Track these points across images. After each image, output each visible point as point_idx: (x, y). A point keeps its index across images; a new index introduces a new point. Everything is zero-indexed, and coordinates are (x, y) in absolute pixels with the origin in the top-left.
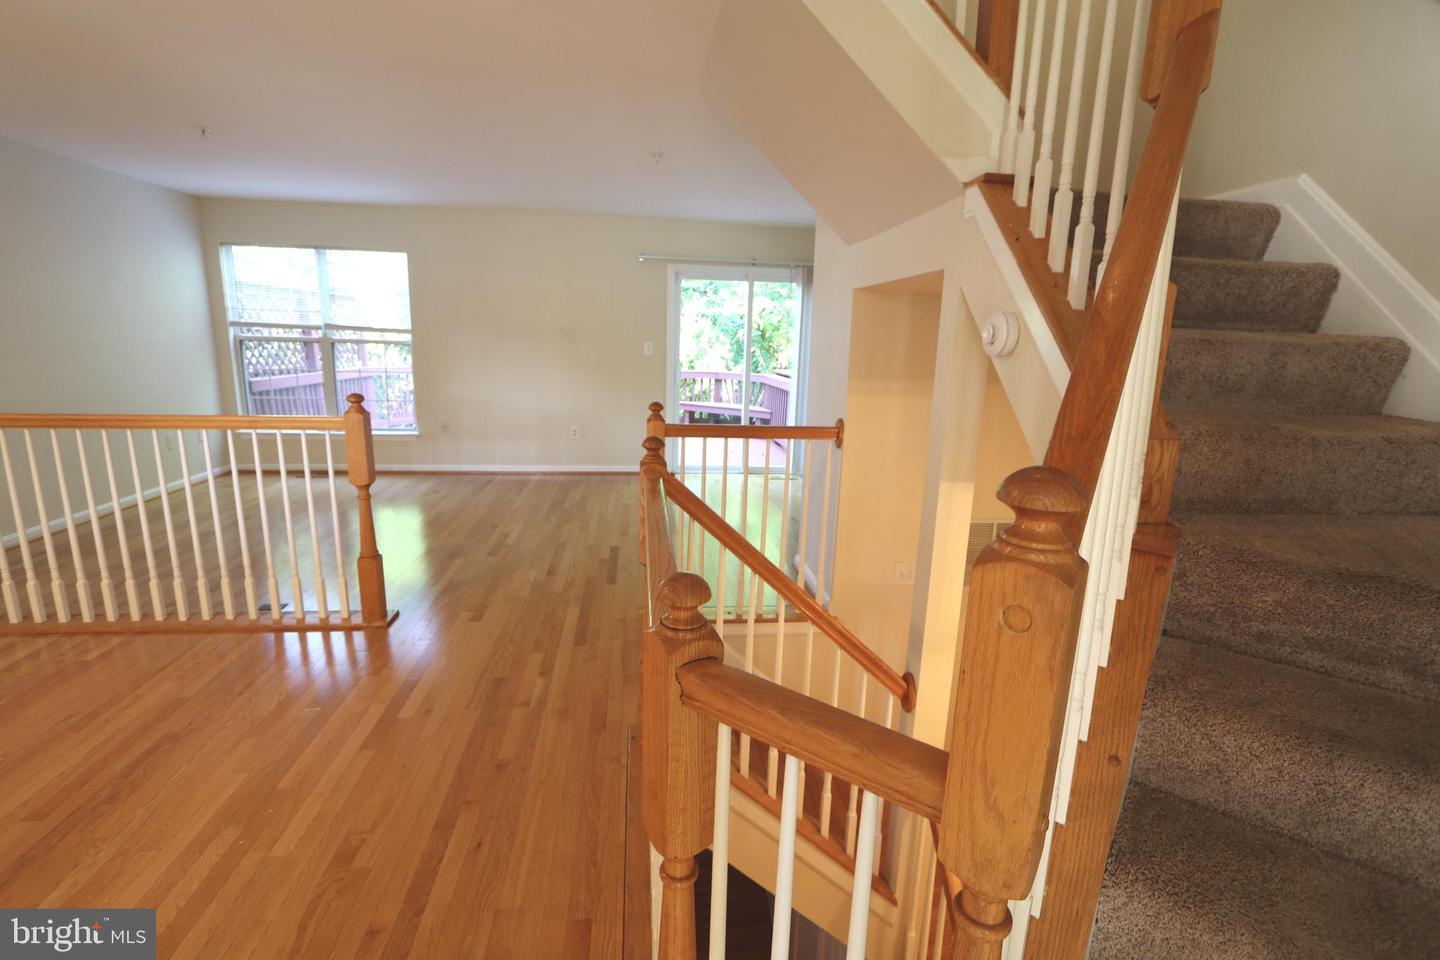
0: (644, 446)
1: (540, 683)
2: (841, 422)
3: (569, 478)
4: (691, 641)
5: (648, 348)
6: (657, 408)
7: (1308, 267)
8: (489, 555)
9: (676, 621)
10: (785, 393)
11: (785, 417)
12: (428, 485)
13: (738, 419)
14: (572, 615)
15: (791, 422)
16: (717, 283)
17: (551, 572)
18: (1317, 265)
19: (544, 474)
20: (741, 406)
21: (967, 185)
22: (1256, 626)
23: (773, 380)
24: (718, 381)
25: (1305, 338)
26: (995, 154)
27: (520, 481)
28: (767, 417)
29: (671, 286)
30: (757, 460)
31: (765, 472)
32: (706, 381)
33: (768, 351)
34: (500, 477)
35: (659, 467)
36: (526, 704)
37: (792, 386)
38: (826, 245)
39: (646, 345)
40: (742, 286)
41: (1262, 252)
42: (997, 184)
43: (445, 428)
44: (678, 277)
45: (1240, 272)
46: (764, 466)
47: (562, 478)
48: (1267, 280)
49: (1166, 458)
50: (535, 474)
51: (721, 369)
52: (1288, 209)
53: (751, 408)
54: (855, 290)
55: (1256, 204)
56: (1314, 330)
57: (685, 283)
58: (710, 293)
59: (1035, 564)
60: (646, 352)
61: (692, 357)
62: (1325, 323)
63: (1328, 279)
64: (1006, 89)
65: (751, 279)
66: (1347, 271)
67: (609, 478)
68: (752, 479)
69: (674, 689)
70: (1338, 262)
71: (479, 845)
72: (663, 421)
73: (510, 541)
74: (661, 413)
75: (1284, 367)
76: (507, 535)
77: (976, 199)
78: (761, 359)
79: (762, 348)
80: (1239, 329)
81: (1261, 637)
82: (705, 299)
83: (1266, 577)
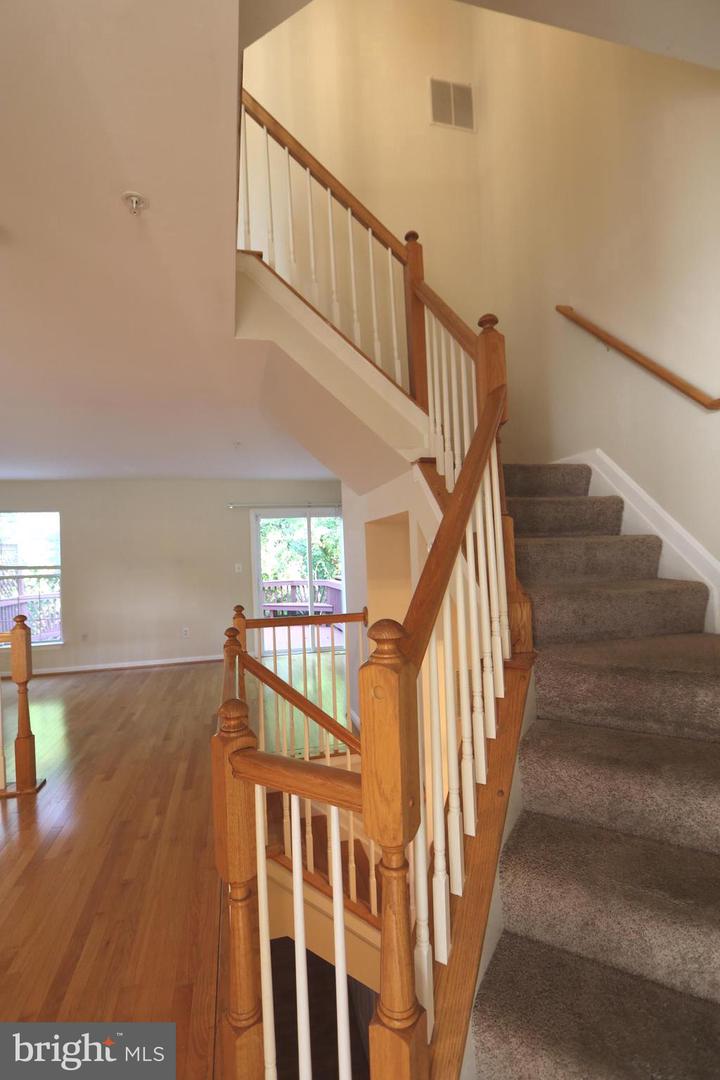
0: (226, 634)
1: (156, 820)
2: (366, 608)
3: (181, 667)
4: (237, 738)
5: (238, 567)
6: (239, 609)
7: (605, 498)
8: (119, 730)
9: (229, 727)
10: (338, 591)
11: (340, 609)
12: (69, 682)
13: (307, 613)
14: (183, 767)
15: (344, 612)
16: (287, 520)
17: (167, 738)
18: (610, 497)
19: (162, 666)
20: (308, 604)
21: (413, 463)
22: (581, 706)
23: (333, 584)
24: (293, 587)
25: (613, 539)
26: (427, 446)
27: (143, 673)
28: (331, 610)
29: (253, 525)
30: (325, 643)
31: (333, 650)
32: (284, 587)
33: (330, 562)
34: (128, 672)
35: (237, 648)
36: (145, 837)
37: (342, 586)
38: (347, 493)
39: (237, 566)
40: (303, 521)
41: (587, 490)
42: (428, 463)
43: (85, 637)
44: (257, 518)
45: (568, 504)
46: (330, 645)
47: (176, 667)
48: (584, 508)
49: (524, 613)
50: (155, 666)
51: (296, 577)
52: (594, 467)
53: (315, 604)
54: (366, 523)
55: (579, 465)
56: (617, 534)
57: (263, 521)
58: (283, 526)
59: (384, 665)
60: (237, 570)
61: (276, 571)
62: (623, 528)
63: (617, 505)
64: (427, 412)
65: (309, 517)
66: (626, 500)
67: (212, 664)
68: (323, 656)
69: (228, 768)
70: (622, 495)
71: (108, 943)
72: (244, 617)
73: (135, 718)
74: (243, 612)
75: (595, 556)
76: (133, 714)
77: (417, 471)
78: (325, 569)
79: (326, 561)
80: (567, 536)
81: (585, 712)
82: (280, 531)
83: (578, 676)
